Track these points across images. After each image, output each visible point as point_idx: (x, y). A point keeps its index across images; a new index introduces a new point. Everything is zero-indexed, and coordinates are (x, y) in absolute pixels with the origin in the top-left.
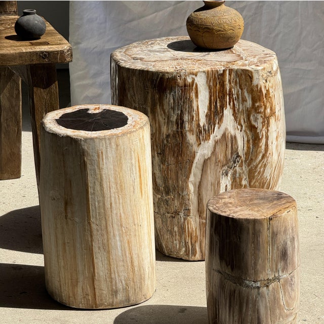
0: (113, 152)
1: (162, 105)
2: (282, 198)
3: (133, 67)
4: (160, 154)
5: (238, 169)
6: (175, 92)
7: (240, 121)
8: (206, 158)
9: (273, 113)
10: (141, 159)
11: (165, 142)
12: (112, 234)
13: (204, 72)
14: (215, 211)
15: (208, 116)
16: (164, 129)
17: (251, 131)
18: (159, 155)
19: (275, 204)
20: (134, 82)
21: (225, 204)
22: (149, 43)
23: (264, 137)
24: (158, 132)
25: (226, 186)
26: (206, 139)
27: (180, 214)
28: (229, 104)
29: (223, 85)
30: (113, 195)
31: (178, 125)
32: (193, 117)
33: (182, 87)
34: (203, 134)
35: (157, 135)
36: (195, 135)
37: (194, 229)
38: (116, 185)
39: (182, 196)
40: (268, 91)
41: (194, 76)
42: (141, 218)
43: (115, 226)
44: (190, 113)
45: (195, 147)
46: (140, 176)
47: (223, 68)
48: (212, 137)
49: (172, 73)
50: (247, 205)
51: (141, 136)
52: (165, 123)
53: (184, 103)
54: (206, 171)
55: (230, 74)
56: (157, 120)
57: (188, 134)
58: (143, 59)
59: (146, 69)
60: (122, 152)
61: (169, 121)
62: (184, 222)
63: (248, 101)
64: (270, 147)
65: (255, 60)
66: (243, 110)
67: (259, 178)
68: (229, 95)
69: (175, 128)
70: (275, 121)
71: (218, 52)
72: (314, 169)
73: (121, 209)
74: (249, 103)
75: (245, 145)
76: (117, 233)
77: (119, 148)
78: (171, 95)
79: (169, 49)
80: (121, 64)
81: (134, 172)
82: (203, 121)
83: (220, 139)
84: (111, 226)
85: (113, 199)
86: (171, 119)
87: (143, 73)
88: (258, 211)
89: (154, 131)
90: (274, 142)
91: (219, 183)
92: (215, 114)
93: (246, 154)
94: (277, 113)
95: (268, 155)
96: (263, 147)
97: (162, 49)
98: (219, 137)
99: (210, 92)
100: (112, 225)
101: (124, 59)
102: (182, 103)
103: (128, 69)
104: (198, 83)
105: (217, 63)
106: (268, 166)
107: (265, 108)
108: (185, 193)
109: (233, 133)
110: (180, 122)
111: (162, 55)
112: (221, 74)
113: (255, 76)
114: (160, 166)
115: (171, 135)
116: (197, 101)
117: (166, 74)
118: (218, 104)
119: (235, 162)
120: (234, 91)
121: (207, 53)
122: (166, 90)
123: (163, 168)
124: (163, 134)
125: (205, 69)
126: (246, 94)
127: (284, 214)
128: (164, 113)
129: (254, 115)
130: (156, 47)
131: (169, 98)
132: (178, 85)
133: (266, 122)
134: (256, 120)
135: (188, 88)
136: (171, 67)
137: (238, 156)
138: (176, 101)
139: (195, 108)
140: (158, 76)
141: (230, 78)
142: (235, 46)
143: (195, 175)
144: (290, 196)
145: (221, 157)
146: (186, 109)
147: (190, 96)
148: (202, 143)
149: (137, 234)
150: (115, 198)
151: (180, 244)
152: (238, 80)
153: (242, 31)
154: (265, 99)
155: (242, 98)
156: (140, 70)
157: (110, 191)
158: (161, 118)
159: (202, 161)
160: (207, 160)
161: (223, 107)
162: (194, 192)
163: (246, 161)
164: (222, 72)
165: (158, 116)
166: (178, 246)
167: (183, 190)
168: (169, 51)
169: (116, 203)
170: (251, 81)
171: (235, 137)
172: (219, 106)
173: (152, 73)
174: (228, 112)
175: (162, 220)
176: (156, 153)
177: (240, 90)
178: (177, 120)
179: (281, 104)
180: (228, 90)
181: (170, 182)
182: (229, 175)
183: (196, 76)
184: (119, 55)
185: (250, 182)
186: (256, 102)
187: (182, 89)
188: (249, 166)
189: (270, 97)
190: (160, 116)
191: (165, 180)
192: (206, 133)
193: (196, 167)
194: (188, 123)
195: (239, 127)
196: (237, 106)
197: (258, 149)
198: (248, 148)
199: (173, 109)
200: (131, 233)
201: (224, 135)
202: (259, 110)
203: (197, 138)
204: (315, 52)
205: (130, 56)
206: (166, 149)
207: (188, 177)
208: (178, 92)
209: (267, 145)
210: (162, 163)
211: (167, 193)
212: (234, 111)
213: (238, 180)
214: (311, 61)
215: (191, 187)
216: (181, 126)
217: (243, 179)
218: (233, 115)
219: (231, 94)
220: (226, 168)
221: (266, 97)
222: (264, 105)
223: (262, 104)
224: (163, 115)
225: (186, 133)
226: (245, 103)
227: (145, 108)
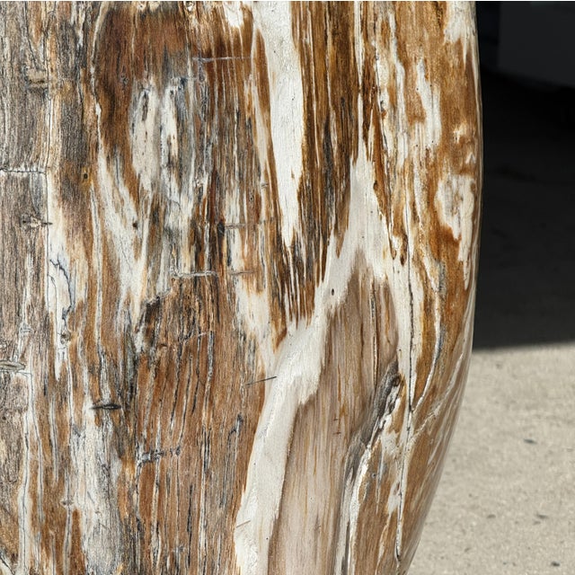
4: (112, 407)
5: (385, 440)
6: (183, 82)
8: (303, 399)
15: (306, 195)
16: (135, 281)
17: (436, 256)
18: (106, 415)
24: (99, 298)
25: (348, 527)
26: (303, 312)
28: (366, 137)
29: (344, 44)
31: (200, 249)
32: (258, 200)
33: (209, 55)
34: (292, 285)
35: (98, 314)
36: (266, 294)
52: (137, 245)
53: (221, 134)
56: (97, 233)
57: (240, 289)
61: (158, 233)
63: (429, 118)
66: (409, 160)
68: (365, 92)
74: (432, 127)
75: (418, 327)
78: (168, 101)
83: (343, 307)
89: (81, 295)
92: (325, 187)
93: (418, 367)
98: (339, 297)
99: (307, 80)
102: (215, 138)
104: (263, 34)
110: (207, 235)
114: (107, 469)
115: (168, 306)
116: (268, 124)
118: (334, 137)
119: (381, 411)
120: (382, 72)
123: (122, 480)
124: (128, 303)
126: (422, 86)
128: (135, 191)
129: (449, 183)
131: (158, 114)
132: (193, 46)
134: (455, 203)
135: (233, 58)
137: (397, 381)
138: (192, 129)
139: (263, 158)
146: (230, 165)
147: (241, 102)
148: (291, 328)
152: (392, 22)
155: (409, 105)
158: (118, 224)
160: (305, 411)
161: (348, 149)
163: (415, 400)
165: (101, 209)
170: (440, 24)
171: (387, 290)
172: (335, 147)
174: (361, 177)
176: (88, 404)
177: (400, 68)
178: (193, 224)
180: (360, 71)
181: (156, 544)
185: (407, 499)
186: (457, 122)
187: (210, 66)
188: (419, 421)
190: (110, 211)
192: (301, 277)
194: (242, 230)
195: (396, 243)
196: (388, 146)
199: (177, 166)
203: (272, 305)
206: (144, 380)
207: (233, 507)
208: (196, 81)
210: (121, 455)
212: (379, 166)
213: (378, 494)
216: (213, 252)
217: (393, 489)
218: (376, 186)
219: (370, 88)
220: (357, 441)
224: (130, 204)
225: (231, 286)
226: (417, 125)
227: (25, 182)
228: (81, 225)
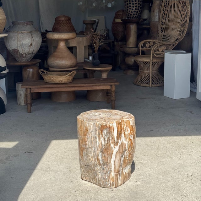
1: (102, 134)
5: (126, 154)
6: (107, 130)
7: (126, 138)
11: (103, 147)
13: (115, 122)
15: (117, 137)
16: (103, 143)
17: (130, 141)
18: (101, 152)
23: (134, 142)
24: (101, 144)
25: (122, 160)
27: (108, 172)
28: (123, 132)
29: (121, 126)
32: (113, 138)
33: (109, 128)
36: (113, 144)
37: (113, 177)
41: (112, 124)
44: (111, 136)
45: (113, 148)
47: (121, 120)
48: (118, 144)
52: (103, 141)
53: (110, 133)
54: (117, 156)
61: (105, 140)
62: (110, 175)
63: (129, 131)
66: (127, 134)
69: (107, 142)
82: (116, 139)
89: (99, 144)
92: (119, 137)
93: (128, 149)
98: (120, 144)
99: (117, 129)
104: (113, 126)
107: (134, 133)
108: (110, 165)
112: (120, 122)
113: (131, 122)
115: (105, 145)
116: (114, 132)
117: (103, 124)
118: (120, 133)
119: (125, 152)
120: (125, 128)
122: (103, 129)
123: (102, 157)
124: (103, 145)
126: (128, 129)
128: (103, 137)
129: (131, 135)
130: (91, 115)
131: (105, 132)
132: (107, 127)
133: (134, 137)
134: (131, 137)
135: (111, 128)
136: (103, 121)
137: (126, 150)
138: (107, 133)
139: (113, 135)
141: (123, 123)
143: (113, 158)
145: (121, 151)
147: (111, 131)
148: (116, 147)
151: (108, 183)
152: (125, 124)
154: (134, 130)
158: (102, 139)
160: (117, 152)
161: (121, 133)
163: (128, 151)
170: (130, 124)
171: (125, 143)
174: (123, 135)
178: (107, 139)
181: (105, 161)
182: (123, 157)
185: (129, 158)
188: (129, 153)
191: (103, 161)
192: (116, 143)
193: (113, 155)
194: (111, 140)
195: (126, 140)
196: (125, 133)
198: (129, 147)
199: (106, 136)
201: (122, 143)
202: (132, 133)
206: (104, 150)
207: (111, 159)
209: (134, 145)
210: (102, 155)
211: (104, 165)
213: (125, 158)
215: (112, 162)
216: (109, 141)
217: (127, 157)
219: (123, 129)
220: (122, 154)
225: (110, 144)
227: (96, 136)
228: (99, 139)
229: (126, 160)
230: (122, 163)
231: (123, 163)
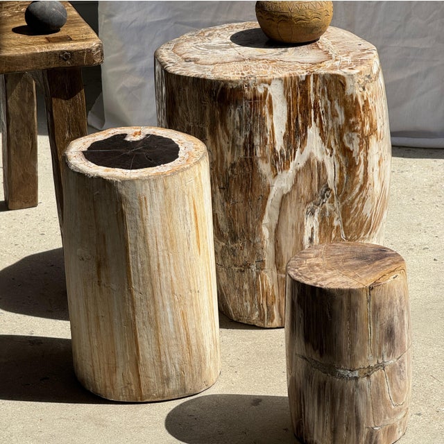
0: (161, 198)
1: (224, 124)
2: (386, 256)
3: (184, 74)
4: (224, 189)
5: (327, 205)
6: (242, 107)
7: (329, 142)
8: (285, 192)
9: (373, 130)
10: (197, 204)
11: (230, 173)
12: (161, 305)
13: (280, 79)
14: (297, 278)
15: (287, 138)
16: (228, 157)
17: (344, 155)
18: (222, 190)
19: (378, 266)
20: (187, 94)
21: (311, 266)
22: (206, 34)
23: (362, 162)
24: (219, 161)
25: (313, 229)
26: (284, 169)
27: (252, 267)
28: (315, 121)
29: (305, 96)
30: (161, 253)
31: (246, 151)
32: (267, 139)
33: (251, 100)
34: (280, 162)
35: (219, 164)
36: (269, 164)
37: (271, 287)
38: (166, 241)
39: (254, 244)
40: (366, 102)
41: (267, 86)
42: (199, 283)
43: (165, 294)
44: (261, 134)
45: (270, 180)
46: (197, 226)
47: (306, 74)
48: (292, 164)
49: (237, 82)
50: (340, 268)
51: (197, 174)
52: (229, 148)
53: (254, 121)
54: (285, 211)
55: (315, 81)
56: (218, 144)
57: (260, 162)
58: (198, 60)
59: (202, 77)
60: (172, 197)
61: (234, 145)
62: (257, 278)
63: (340, 116)
64: (370, 176)
65: (349, 60)
66: (333, 127)
67: (356, 216)
68: (315, 108)
69: (242, 154)
70: (377, 139)
71: (299, 48)
72: (431, 186)
73: (173, 272)
74: (341, 118)
75: (337, 175)
76: (167, 303)
77: (168, 191)
78: (237, 112)
79: (233, 44)
80: (168, 68)
81: (189, 222)
82: (280, 144)
83: (303, 168)
84: (159, 294)
85: (161, 259)
86: (238, 142)
87: (199, 82)
88: (355, 277)
89: (215, 159)
90: (376, 168)
91: (302, 226)
92: (296, 135)
93: (338, 186)
94: (379, 130)
95: (368, 185)
96: (361, 176)
97: (223, 43)
98: (302, 165)
99: (289, 106)
100: (161, 292)
101: (173, 60)
102: (251, 122)
103: (179, 77)
104: (272, 94)
105: (298, 65)
106: (368, 200)
107: (363, 125)
108: (257, 239)
109: (320, 159)
110: (249, 147)
111: (224, 53)
112: (303, 81)
113: (349, 83)
114: (223, 204)
115: (238, 164)
116: (272, 118)
117: (230, 84)
118: (300, 121)
119: (323, 197)
120: (321, 104)
121: (283, 49)
122: (229, 104)
123: (227, 207)
124: (227, 162)
125: (281, 75)
126: (337, 107)
127: (389, 280)
128: (228, 134)
129: (348, 135)
130: (216, 41)
131: (234, 115)
132: (246, 98)
133: (365, 143)
134: (351, 141)
135: (259, 101)
136: (236, 72)
137: (328, 189)
138: (244, 119)
139: (269, 128)
140: (219, 86)
141: (316, 86)
142: (323, 38)
143: (270, 216)
144: (397, 254)
145: (305, 190)
146: (256, 129)
147: (261, 113)
148: (279, 173)
149: (194, 303)
150: (164, 256)
151: (251, 306)
152: (326, 89)
153: (330, 19)
154: (362, 113)
155: (332, 113)
156: (194, 77)
157: (157, 249)
158: (224, 142)
159: (280, 197)
160: (286, 195)
161: (306, 125)
162: (270, 238)
163: (338, 195)
164: (304, 79)
165: (219, 138)
166: (249, 309)
167: (254, 235)
168: (233, 47)
169: (165, 264)
170: (344, 90)
171: (323, 164)
172: (300, 125)
173: (211, 82)
174: (313, 132)
175: (227, 275)
176: (217, 187)
177: (329, 102)
178: (244, 144)
179: (384, 117)
180: (312, 103)
181: (237, 225)
182: (316, 214)
183: (269, 85)
184: (166, 55)
185: (344, 222)
186: (351, 117)
187: (251, 103)
188: (342, 201)
189: (369, 110)
190: (221, 138)
191: (231, 222)
192: (284, 159)
193: (271, 206)
194: (260, 147)
195: (328, 151)
196: (325, 123)
197: (354, 179)
198: (341, 177)
199: (240, 129)
200: (187, 302)
201: (308, 162)
202: (354, 127)
203: (272, 167)
204: (430, 25)
205: (181, 55)
206: (231, 182)
207: (261, 219)
208: (245, 107)
209: (366, 173)
210: (226, 201)
211: (234, 240)
212: (322, 129)
213: (328, 220)
214: (425, 36)
215: (266, 232)
216: (250, 152)
217: (335, 219)
218: (320, 134)
219: (316, 107)
220: (311, 205)
221: (363, 110)
222: (361, 121)
223: (359, 119)
224: (226, 137)
225: (256, 161)
226: (336, 118)
227: (202, 128)
229: (332, 227)
230: (311, 240)
231: (316, 238)
